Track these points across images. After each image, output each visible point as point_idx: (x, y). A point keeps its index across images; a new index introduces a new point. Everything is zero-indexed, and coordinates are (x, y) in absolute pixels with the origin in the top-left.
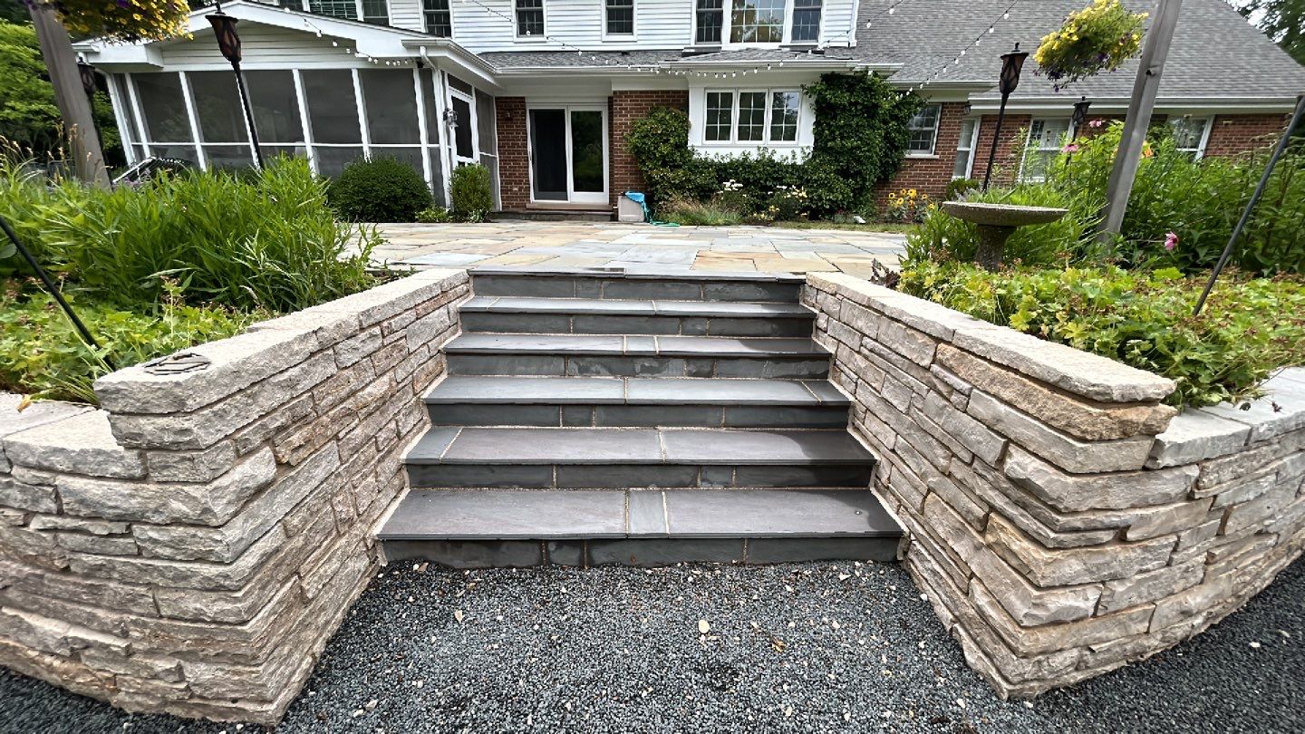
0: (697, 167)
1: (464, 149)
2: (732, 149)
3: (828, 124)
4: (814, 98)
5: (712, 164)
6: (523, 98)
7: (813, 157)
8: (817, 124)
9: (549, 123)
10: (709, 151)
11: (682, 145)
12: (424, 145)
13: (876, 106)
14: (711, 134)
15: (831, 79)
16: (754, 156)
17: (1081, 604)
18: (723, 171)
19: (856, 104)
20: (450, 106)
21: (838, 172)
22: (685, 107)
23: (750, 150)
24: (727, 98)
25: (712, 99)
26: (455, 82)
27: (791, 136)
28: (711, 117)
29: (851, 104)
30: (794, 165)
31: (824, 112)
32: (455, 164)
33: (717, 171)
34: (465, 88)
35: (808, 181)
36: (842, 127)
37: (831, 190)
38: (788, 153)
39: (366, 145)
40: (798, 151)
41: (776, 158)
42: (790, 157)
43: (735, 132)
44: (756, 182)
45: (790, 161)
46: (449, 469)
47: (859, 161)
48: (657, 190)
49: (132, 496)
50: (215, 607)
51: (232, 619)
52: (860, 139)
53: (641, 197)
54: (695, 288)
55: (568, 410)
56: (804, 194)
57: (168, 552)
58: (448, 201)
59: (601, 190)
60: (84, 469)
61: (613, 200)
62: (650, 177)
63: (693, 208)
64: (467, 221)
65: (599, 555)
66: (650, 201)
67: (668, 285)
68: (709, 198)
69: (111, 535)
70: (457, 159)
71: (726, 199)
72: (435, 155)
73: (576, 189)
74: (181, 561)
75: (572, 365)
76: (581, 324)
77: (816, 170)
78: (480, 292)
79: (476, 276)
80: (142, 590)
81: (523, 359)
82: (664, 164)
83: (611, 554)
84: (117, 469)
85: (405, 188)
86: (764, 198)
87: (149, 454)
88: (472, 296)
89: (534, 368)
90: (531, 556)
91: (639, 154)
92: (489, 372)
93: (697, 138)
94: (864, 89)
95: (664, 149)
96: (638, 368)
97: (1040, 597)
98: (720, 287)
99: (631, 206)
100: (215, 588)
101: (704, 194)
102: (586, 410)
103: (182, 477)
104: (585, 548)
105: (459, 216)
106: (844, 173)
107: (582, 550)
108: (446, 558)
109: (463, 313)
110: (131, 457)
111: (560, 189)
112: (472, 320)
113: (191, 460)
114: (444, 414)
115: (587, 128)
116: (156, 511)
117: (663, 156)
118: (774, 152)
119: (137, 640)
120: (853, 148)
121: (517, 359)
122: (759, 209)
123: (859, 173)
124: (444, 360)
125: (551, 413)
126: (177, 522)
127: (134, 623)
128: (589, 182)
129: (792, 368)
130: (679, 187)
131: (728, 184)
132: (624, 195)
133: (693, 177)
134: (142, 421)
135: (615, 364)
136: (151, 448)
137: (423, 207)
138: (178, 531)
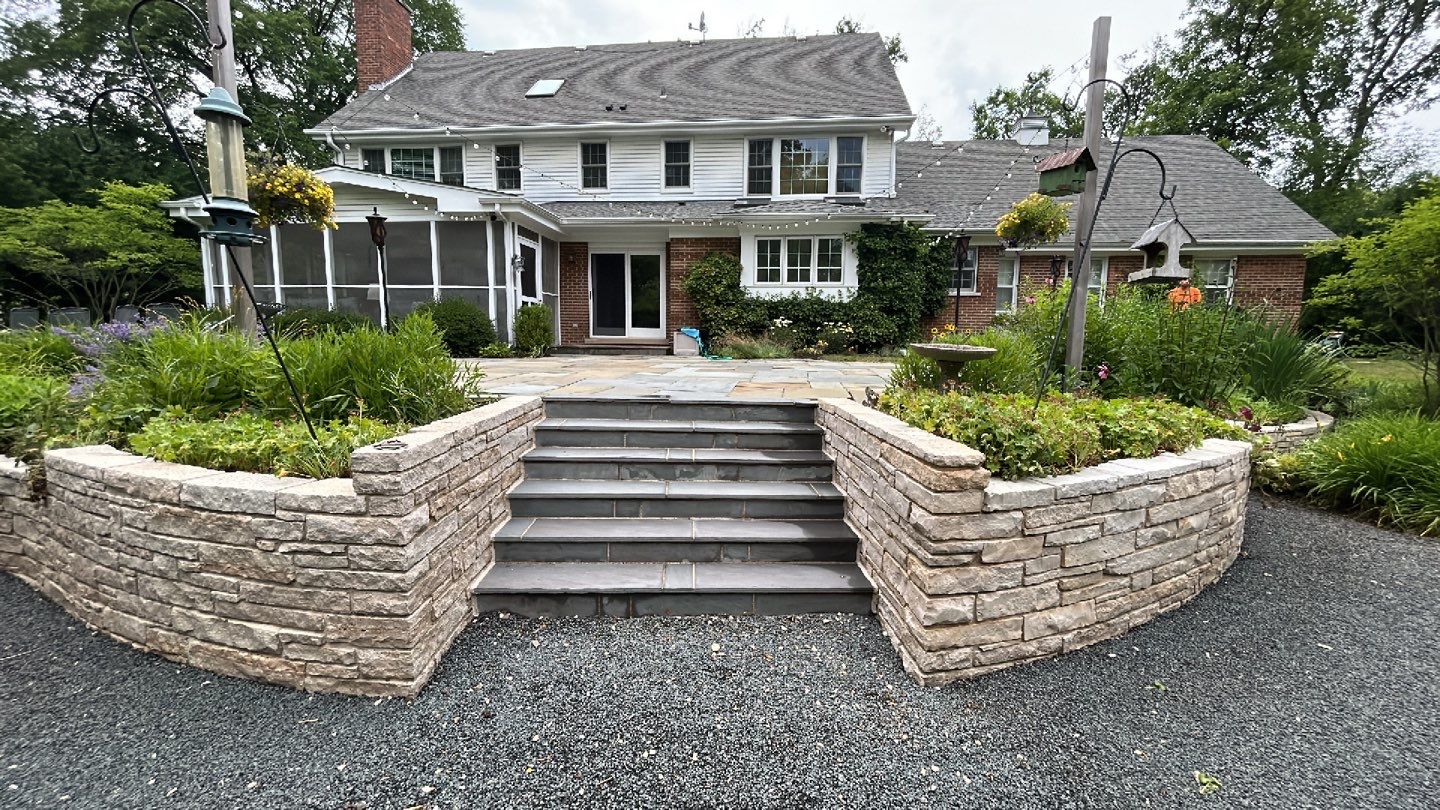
0: (749, 305)
1: (529, 289)
2: (781, 290)
3: (871, 268)
4: (855, 246)
5: (764, 303)
6: (586, 243)
7: (859, 296)
8: (860, 266)
9: (609, 266)
10: (760, 290)
11: (734, 286)
12: (492, 286)
13: (914, 251)
14: (762, 276)
15: (871, 229)
16: (803, 295)
17: (960, 608)
18: (774, 309)
19: (895, 249)
20: (519, 253)
21: (882, 309)
22: (738, 252)
23: (800, 290)
24: (776, 246)
25: (762, 246)
26: (524, 232)
27: (836, 276)
28: (762, 261)
29: (890, 249)
30: (840, 304)
31: (865, 256)
32: (520, 305)
33: (768, 309)
34: (533, 236)
35: (854, 318)
36: (884, 269)
37: (876, 326)
38: (834, 292)
39: (436, 287)
40: (844, 291)
41: (822, 297)
42: (837, 297)
43: (784, 274)
44: (805, 319)
45: (837, 300)
46: (527, 546)
47: (902, 300)
48: (711, 326)
49: (356, 525)
50: (390, 602)
51: (400, 612)
52: (900, 280)
53: (696, 333)
54: (727, 411)
55: (621, 503)
56: (850, 330)
57: (369, 563)
58: (511, 337)
59: (657, 326)
60: (328, 509)
61: (669, 337)
62: (704, 315)
63: (744, 342)
64: (528, 356)
65: (641, 607)
66: (705, 336)
67: (706, 409)
68: (761, 333)
69: (333, 554)
70: (522, 298)
71: (776, 335)
72: (501, 297)
73: (634, 325)
74: (375, 570)
75: (625, 471)
76: (633, 440)
77: (861, 307)
78: (550, 416)
79: (548, 402)
80: (343, 593)
81: (586, 466)
82: (718, 303)
83: (651, 607)
84: (350, 508)
85: (471, 326)
86: (814, 333)
87: (372, 498)
88: (544, 418)
89: (593, 473)
90: (590, 606)
91: (694, 294)
92: (557, 477)
93: (749, 279)
94: (901, 236)
95: (719, 290)
96: (678, 473)
97: (931, 603)
98: (748, 410)
99: (687, 341)
100: (396, 590)
101: (756, 330)
102: (635, 503)
103: (388, 513)
104: (630, 601)
105: (522, 351)
106: (889, 311)
107: (628, 604)
108: (525, 610)
109: (538, 431)
110: (361, 500)
111: (620, 325)
112: (544, 436)
113: (396, 501)
114: (522, 506)
115: (646, 269)
116: (368, 535)
117: (716, 296)
118: (821, 291)
119: (332, 631)
120: (895, 288)
121: (581, 466)
122: (810, 343)
123: (901, 310)
124: (522, 466)
125: (606, 505)
126: (379, 543)
127: (331, 619)
128: (646, 317)
129: (803, 472)
130: (732, 323)
131: (778, 321)
132: (679, 330)
133: (745, 315)
134: (373, 477)
135: (659, 469)
136: (376, 493)
137: (487, 343)
138: (379, 549)
